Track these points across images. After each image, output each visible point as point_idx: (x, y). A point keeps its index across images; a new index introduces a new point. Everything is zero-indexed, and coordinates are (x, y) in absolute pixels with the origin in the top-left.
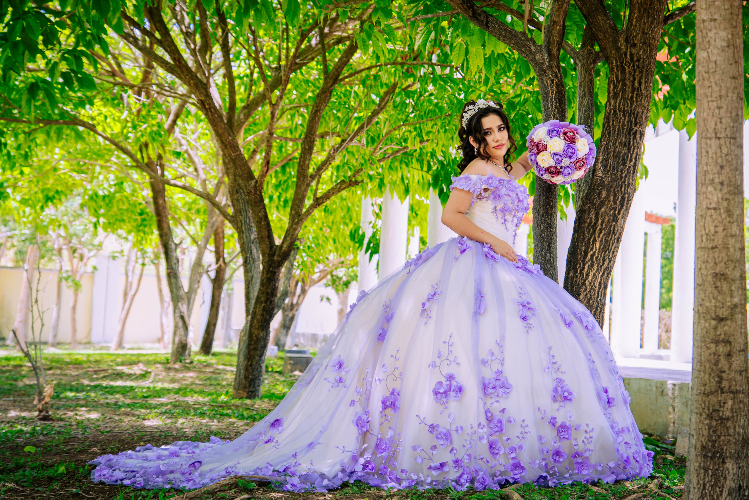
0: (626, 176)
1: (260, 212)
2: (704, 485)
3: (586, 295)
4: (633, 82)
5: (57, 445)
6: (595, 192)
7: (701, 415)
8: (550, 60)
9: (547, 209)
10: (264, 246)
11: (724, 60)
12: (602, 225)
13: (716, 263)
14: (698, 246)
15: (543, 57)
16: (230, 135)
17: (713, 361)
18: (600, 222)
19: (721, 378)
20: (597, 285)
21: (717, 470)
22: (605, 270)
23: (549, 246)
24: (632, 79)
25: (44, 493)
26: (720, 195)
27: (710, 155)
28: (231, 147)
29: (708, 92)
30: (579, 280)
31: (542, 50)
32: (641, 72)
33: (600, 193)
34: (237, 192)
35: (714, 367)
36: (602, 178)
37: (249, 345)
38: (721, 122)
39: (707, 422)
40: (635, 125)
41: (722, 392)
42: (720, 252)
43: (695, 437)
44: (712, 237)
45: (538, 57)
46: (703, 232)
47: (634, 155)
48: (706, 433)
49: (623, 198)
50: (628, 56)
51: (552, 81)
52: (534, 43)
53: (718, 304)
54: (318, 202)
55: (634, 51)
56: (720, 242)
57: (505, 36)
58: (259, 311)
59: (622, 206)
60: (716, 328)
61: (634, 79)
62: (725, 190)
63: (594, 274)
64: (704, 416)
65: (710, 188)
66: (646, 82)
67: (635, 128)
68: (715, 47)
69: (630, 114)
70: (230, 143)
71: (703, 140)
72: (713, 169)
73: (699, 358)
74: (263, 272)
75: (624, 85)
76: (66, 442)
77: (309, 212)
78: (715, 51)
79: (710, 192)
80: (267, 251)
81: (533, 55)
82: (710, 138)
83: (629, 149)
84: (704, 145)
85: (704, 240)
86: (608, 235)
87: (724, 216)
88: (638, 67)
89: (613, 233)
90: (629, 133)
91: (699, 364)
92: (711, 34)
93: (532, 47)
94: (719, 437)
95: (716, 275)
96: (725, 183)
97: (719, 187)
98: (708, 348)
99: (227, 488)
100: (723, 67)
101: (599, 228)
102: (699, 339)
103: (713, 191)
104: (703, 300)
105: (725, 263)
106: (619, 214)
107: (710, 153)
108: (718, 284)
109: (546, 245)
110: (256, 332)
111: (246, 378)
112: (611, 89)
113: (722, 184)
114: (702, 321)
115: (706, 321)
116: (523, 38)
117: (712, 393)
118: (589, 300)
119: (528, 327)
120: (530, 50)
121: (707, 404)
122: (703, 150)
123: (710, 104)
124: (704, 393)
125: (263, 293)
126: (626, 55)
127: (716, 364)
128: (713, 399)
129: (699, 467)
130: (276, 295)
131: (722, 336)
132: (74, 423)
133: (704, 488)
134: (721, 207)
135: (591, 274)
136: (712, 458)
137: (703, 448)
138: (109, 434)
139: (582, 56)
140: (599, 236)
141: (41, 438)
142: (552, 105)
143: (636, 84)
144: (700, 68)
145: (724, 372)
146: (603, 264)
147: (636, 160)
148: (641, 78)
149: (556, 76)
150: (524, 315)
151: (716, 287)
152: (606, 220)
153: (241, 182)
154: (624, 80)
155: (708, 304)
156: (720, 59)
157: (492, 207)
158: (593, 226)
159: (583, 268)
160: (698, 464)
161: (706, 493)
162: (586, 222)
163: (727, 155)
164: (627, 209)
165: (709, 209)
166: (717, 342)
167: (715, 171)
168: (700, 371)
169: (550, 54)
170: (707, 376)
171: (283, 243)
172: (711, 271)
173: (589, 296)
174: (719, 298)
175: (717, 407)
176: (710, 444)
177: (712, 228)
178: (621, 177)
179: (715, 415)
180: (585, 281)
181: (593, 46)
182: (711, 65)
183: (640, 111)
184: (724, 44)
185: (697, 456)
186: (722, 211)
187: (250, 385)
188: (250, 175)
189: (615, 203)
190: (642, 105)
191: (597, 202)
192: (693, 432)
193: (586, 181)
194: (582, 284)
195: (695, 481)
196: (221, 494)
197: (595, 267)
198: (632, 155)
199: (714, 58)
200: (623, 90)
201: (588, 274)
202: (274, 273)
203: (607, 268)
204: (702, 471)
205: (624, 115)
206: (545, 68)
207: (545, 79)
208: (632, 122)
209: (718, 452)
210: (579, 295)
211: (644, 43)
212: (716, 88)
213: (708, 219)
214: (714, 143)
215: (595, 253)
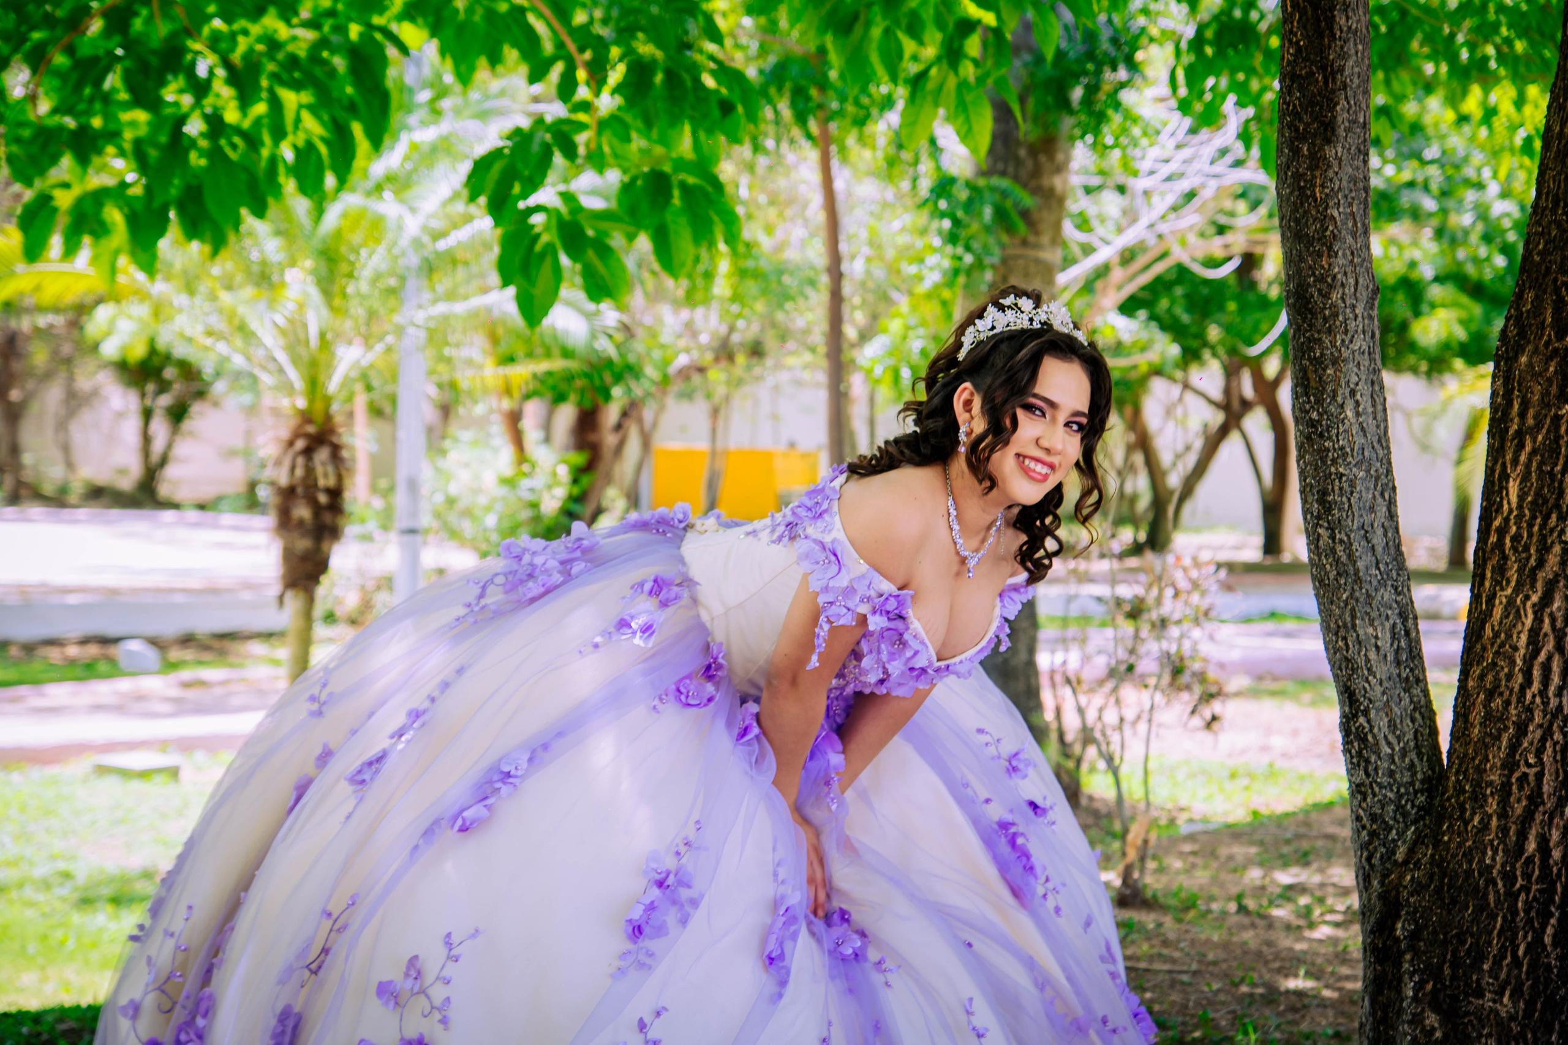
3: (1482, 677)
12: (1522, 415)
63: (1511, 601)
118: (1491, 695)
135: (1502, 597)
140: (1515, 461)
146: (1541, 563)
197: (1513, 574)
215: (1507, 520)
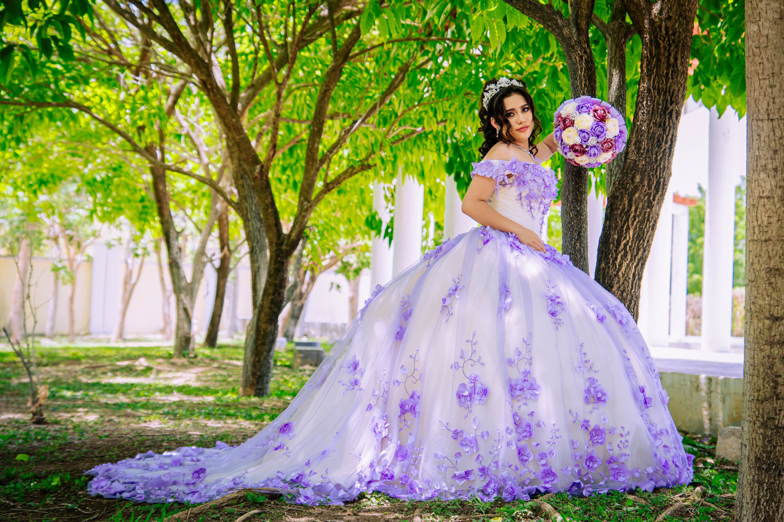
0: (661, 158)
1: (266, 198)
2: (759, 500)
3: (619, 287)
4: (668, 58)
5: (52, 453)
6: (628, 177)
7: (754, 424)
8: (579, 35)
9: (577, 195)
10: (271, 235)
11: (776, 34)
12: (636, 211)
13: (769, 257)
14: (749, 239)
15: (571, 31)
16: (233, 117)
17: (767, 365)
18: (633, 208)
19: (776, 383)
20: (631, 277)
21: (773, 483)
22: (639, 260)
23: (579, 235)
24: (667, 54)
25: (37, 508)
26: (773, 183)
27: (762, 139)
28: (235, 130)
29: (759, 69)
30: (612, 272)
31: (569, 24)
32: (677, 46)
33: (634, 177)
34: (242, 178)
35: (769, 371)
36: (635, 161)
37: (256, 340)
38: (774, 102)
39: (762, 431)
40: (671, 104)
41: (778, 399)
42: (775, 245)
43: (748, 448)
44: (765, 229)
45: (566, 31)
46: (755, 223)
47: (670, 137)
48: (760, 443)
49: (658, 183)
50: (663, 29)
51: (581, 57)
52: (561, 16)
53: (772, 302)
54: (328, 188)
55: (669, 24)
56: (774, 234)
57: (529, 10)
58: (267, 304)
59: (657, 191)
60: (770, 329)
61: (670, 54)
62: (779, 177)
63: (628, 265)
64: (758, 424)
65: (762, 175)
66: (682, 58)
67: (671, 108)
68: (767, 19)
69: (665, 92)
70: (234, 125)
71: (755, 122)
72: (766, 154)
73: (752, 361)
74: (270, 263)
75: (659, 60)
76: (61, 449)
77: (319, 199)
78: (767, 24)
79: (762, 180)
80: (275, 240)
81: (561, 29)
82: (762, 120)
83: (664, 130)
84: (755, 128)
85: (757, 232)
86: (642, 222)
87: (778, 206)
88: (674, 41)
89: (648, 220)
90: (665, 113)
91: (752, 368)
92: (762, 5)
93: (559, 21)
94: (775, 447)
95: (770, 270)
96: (779, 169)
97: (772, 173)
98: (762, 350)
99: (235, 502)
100: (775, 41)
101: (632, 215)
102: (751, 340)
103: (766, 178)
104: (756, 298)
105: (780, 257)
106: (654, 200)
107: (762, 136)
108: (773, 280)
109: (575, 234)
110: (263, 326)
111: (254, 374)
112: (644, 66)
113: (776, 170)
114: (755, 321)
115: (759, 320)
116: (549, 11)
117: (766, 399)
118: (622, 292)
119: (558, 324)
120: (557, 24)
121: (761, 412)
122: (755, 134)
123: (762, 82)
124: (758, 400)
125: (270, 285)
126: (660, 29)
127: (771, 367)
128: (768, 406)
129: (753, 480)
130: (284, 287)
131: (778, 337)
132: (70, 427)
133: (759, 503)
134: (775, 196)
135: (625, 264)
136: (767, 471)
137: (757, 459)
138: (108, 439)
139: (612, 29)
140: (632, 224)
141: (35, 444)
142: (581, 83)
143: (672, 60)
144: (750, 43)
145: (780, 376)
146: (637, 253)
147: (672, 142)
148: (677, 53)
149: (585, 52)
150: (553, 311)
151: (770, 284)
152: (640, 206)
153: (245, 166)
154: (658, 55)
155: (761, 302)
156: (772, 33)
157: (517, 194)
158: (626, 213)
159: (616, 258)
160: (751, 478)
161: (761, 509)
162: (617, 209)
163: (780, 138)
164: (663, 195)
165: (761, 197)
166: (771, 344)
167: (768, 156)
168: (753, 375)
169: (578, 29)
170: (761, 381)
171: (291, 231)
172: (764, 266)
173: (622, 288)
174: (774, 295)
175: (772, 415)
176: (765, 455)
177: (765, 219)
178: (656, 160)
179: (770, 423)
180: (618, 272)
181: (624, 19)
182: (763, 40)
183: (676, 88)
184: (777, 16)
185: (750, 468)
186: (776, 200)
187: (258, 382)
188: (255, 160)
189: (650, 188)
190: (678, 83)
191: (631, 187)
192: (746, 443)
193: (618, 165)
194: (615, 276)
195: (748, 495)
196: (228, 509)
197: (629, 257)
198: (667, 136)
199: (765, 32)
200: (658, 66)
201: (621, 265)
202: (283, 263)
203: (642, 257)
204: (757, 485)
205: (659, 93)
206: (573, 43)
207: (573, 55)
208: (667, 101)
209: (774, 464)
210: (612, 287)
211: (680, 16)
212: (768, 65)
213: (761, 208)
214: (766, 125)
215: (628, 242)
